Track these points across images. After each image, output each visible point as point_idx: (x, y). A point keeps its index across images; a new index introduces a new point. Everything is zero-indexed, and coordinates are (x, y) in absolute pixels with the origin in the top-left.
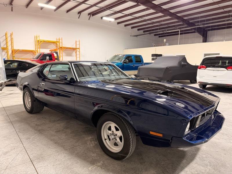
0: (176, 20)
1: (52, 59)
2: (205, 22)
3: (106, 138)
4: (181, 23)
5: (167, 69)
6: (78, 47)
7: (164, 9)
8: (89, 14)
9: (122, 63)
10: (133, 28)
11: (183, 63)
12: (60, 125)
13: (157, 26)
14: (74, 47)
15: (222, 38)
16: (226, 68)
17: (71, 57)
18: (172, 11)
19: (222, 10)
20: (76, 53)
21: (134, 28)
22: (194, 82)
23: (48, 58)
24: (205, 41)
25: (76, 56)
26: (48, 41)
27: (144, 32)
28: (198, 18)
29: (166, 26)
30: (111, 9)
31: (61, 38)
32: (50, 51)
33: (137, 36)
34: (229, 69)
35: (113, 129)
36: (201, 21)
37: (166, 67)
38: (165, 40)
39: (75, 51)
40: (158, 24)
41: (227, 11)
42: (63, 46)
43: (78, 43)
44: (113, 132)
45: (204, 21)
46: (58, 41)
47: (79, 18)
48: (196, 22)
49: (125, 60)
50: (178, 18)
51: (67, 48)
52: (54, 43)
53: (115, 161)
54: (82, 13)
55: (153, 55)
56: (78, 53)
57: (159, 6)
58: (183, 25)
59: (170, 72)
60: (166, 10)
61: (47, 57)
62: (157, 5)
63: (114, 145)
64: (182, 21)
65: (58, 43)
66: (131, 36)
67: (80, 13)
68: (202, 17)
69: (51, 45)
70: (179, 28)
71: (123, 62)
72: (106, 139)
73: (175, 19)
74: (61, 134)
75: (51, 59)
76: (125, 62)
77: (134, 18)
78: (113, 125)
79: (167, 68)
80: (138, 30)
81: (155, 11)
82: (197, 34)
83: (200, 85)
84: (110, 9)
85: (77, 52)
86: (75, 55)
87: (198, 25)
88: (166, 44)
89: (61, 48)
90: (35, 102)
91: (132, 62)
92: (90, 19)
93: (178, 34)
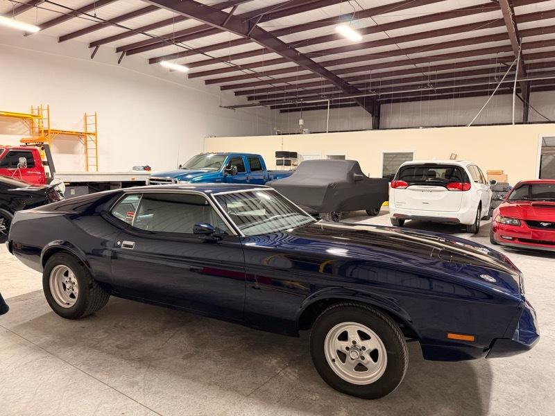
0: (323, 79)
1: (33, 163)
2: (381, 87)
3: (333, 357)
4: (332, 85)
5: (331, 188)
6: (91, 129)
7: (301, 54)
8: (118, 50)
9: (221, 174)
10: (223, 88)
11: (355, 175)
12: (179, 340)
13: (280, 88)
14: (81, 130)
15: (408, 120)
16: (445, 187)
17: (71, 155)
18: (316, 60)
19: (412, 66)
20: (86, 144)
21: (227, 89)
22: (375, 213)
23: (23, 160)
24: (376, 126)
25: (86, 152)
26: (6, 114)
27: (250, 99)
28: (368, 76)
29: (300, 89)
30: (179, 44)
31: (45, 107)
32: (22, 141)
33: (234, 107)
34: (450, 189)
35: (353, 336)
36: (373, 84)
37: (328, 184)
38: (301, 122)
39: (83, 139)
40: (283, 84)
41: (420, 68)
42: (52, 128)
43: (91, 120)
44: (354, 342)
45: (378, 83)
46: (36, 113)
47: (92, 57)
48: (363, 85)
49: (228, 167)
50: (327, 73)
51: (63, 133)
52: (23, 118)
53: (366, 402)
54: (102, 47)
55: (279, 154)
56: (91, 145)
57: (291, 48)
58: (335, 89)
59: (335, 194)
60: (303, 56)
61: (20, 159)
62: (288, 45)
63: (356, 370)
64: (335, 81)
65: (36, 120)
66: (221, 107)
67: (95, 44)
68: (374, 76)
69: (17, 124)
70: (329, 96)
71: (226, 171)
72: (333, 360)
73: (319, 77)
74: (203, 362)
75: (31, 164)
76: (229, 172)
77: (232, 67)
78: (353, 329)
79: (330, 186)
80: (237, 94)
81: (281, 57)
82: (361, 110)
83: (393, 220)
84: (178, 42)
85: (88, 142)
86: (84, 150)
87: (367, 92)
88: (304, 130)
89: (46, 131)
90: (91, 290)
91: (244, 171)
92: (122, 60)
93: (326, 108)
